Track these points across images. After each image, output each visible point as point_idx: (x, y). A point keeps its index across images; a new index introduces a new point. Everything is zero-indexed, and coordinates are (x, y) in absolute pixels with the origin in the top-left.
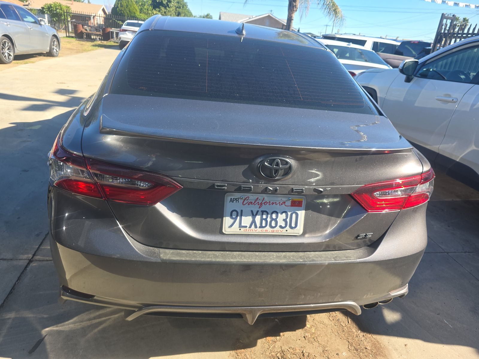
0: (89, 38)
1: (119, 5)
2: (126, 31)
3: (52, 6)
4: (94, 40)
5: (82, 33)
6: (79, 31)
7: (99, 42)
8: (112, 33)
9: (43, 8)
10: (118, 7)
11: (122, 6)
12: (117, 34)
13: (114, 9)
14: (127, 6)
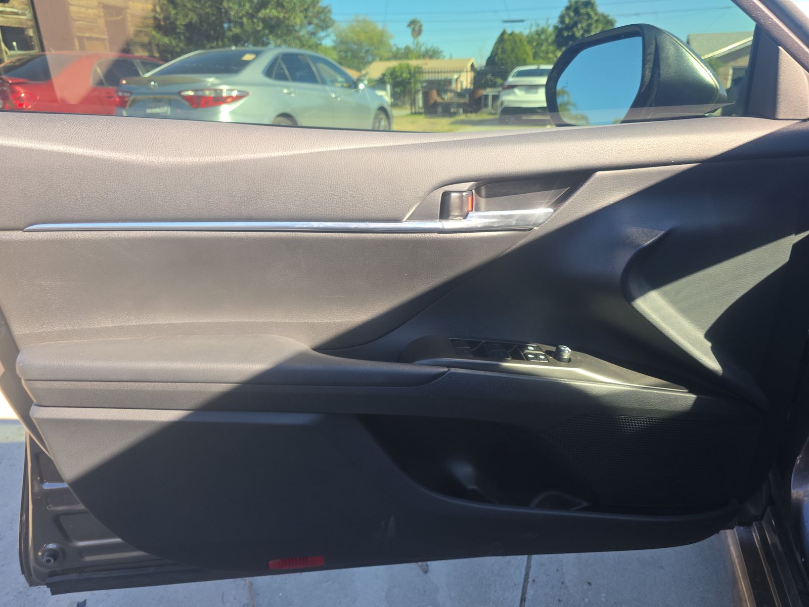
0: (446, 111)
1: (500, 51)
2: (512, 87)
3: (397, 69)
4: (455, 114)
5: (436, 104)
6: (432, 102)
7: (462, 117)
8: (486, 97)
9: (384, 75)
10: (496, 54)
11: (503, 52)
12: (496, 98)
13: (491, 61)
14: (513, 50)
